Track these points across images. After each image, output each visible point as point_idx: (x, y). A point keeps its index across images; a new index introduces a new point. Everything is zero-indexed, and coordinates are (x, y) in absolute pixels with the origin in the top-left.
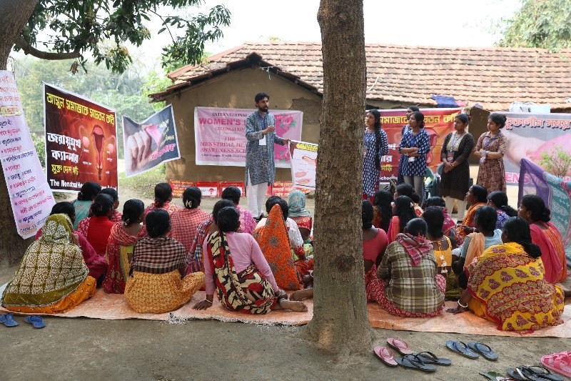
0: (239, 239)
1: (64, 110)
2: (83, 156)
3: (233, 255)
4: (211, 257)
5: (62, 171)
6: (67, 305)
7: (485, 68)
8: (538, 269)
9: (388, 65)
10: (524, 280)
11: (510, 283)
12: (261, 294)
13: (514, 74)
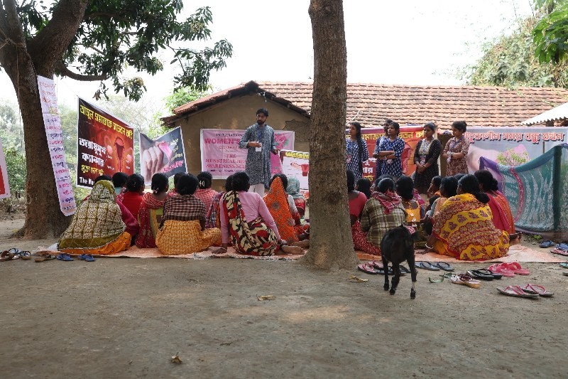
0: (248, 196)
1: (93, 121)
2: (108, 162)
3: (244, 208)
4: (226, 211)
5: (90, 171)
6: (109, 251)
7: (453, 102)
8: (486, 212)
9: (368, 101)
10: (475, 220)
11: (465, 223)
12: (267, 239)
13: (478, 108)
